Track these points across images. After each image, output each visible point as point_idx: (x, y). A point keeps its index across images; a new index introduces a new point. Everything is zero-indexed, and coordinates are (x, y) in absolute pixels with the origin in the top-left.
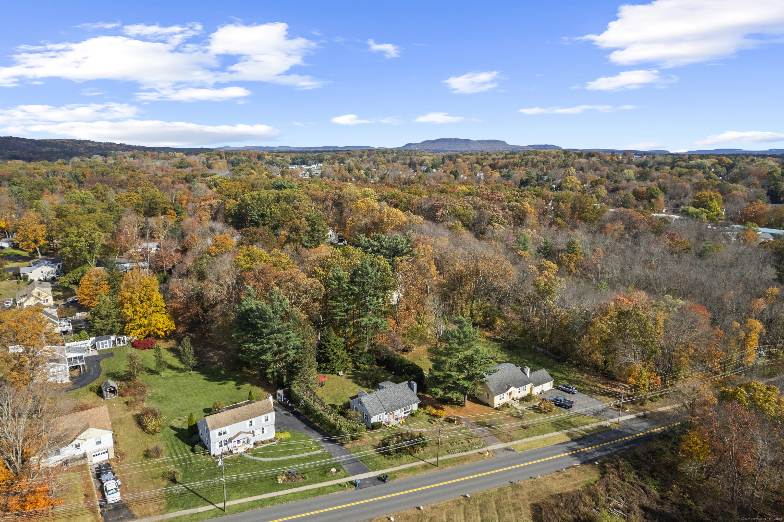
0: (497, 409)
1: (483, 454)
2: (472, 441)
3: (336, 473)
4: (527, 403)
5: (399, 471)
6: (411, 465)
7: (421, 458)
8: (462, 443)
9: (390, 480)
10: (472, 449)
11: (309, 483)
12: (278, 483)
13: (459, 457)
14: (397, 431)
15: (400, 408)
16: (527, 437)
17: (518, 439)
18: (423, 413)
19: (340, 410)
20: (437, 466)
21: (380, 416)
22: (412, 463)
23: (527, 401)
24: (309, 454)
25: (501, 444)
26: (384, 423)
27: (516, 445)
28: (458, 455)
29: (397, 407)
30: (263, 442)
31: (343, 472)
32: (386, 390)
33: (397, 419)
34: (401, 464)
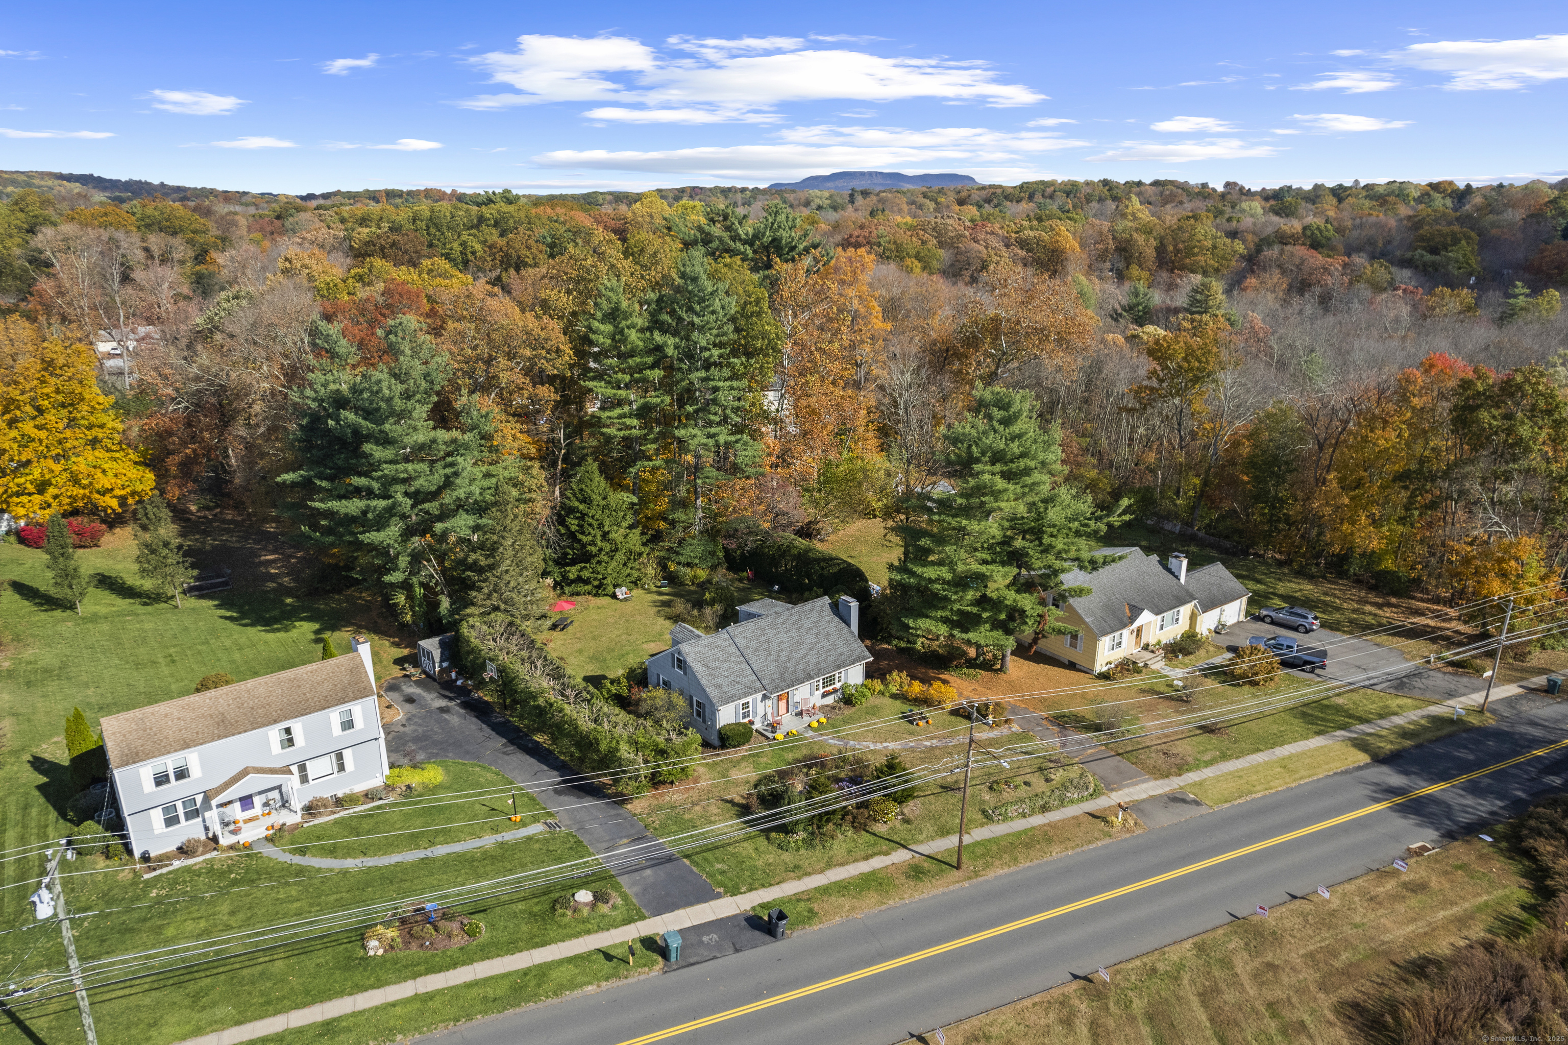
0: (1105, 676)
1: (1105, 820)
2: (1058, 776)
3: (593, 906)
4: (1187, 660)
5: (824, 891)
6: (863, 867)
7: (896, 838)
8: (1026, 783)
9: (793, 927)
10: (1062, 802)
11: (486, 952)
12: (365, 959)
13: (1025, 831)
14: (805, 751)
15: (809, 677)
16: (1224, 757)
17: (1198, 765)
18: (882, 693)
19: (614, 689)
20: (958, 867)
21: (746, 705)
22: (867, 858)
23: (1187, 652)
24: (499, 838)
25: (1152, 784)
26: (758, 725)
27: (1200, 784)
28: (1019, 825)
29: (801, 675)
30: (339, 802)
31: (619, 901)
32: (762, 623)
33: (800, 714)
34: (829, 865)
